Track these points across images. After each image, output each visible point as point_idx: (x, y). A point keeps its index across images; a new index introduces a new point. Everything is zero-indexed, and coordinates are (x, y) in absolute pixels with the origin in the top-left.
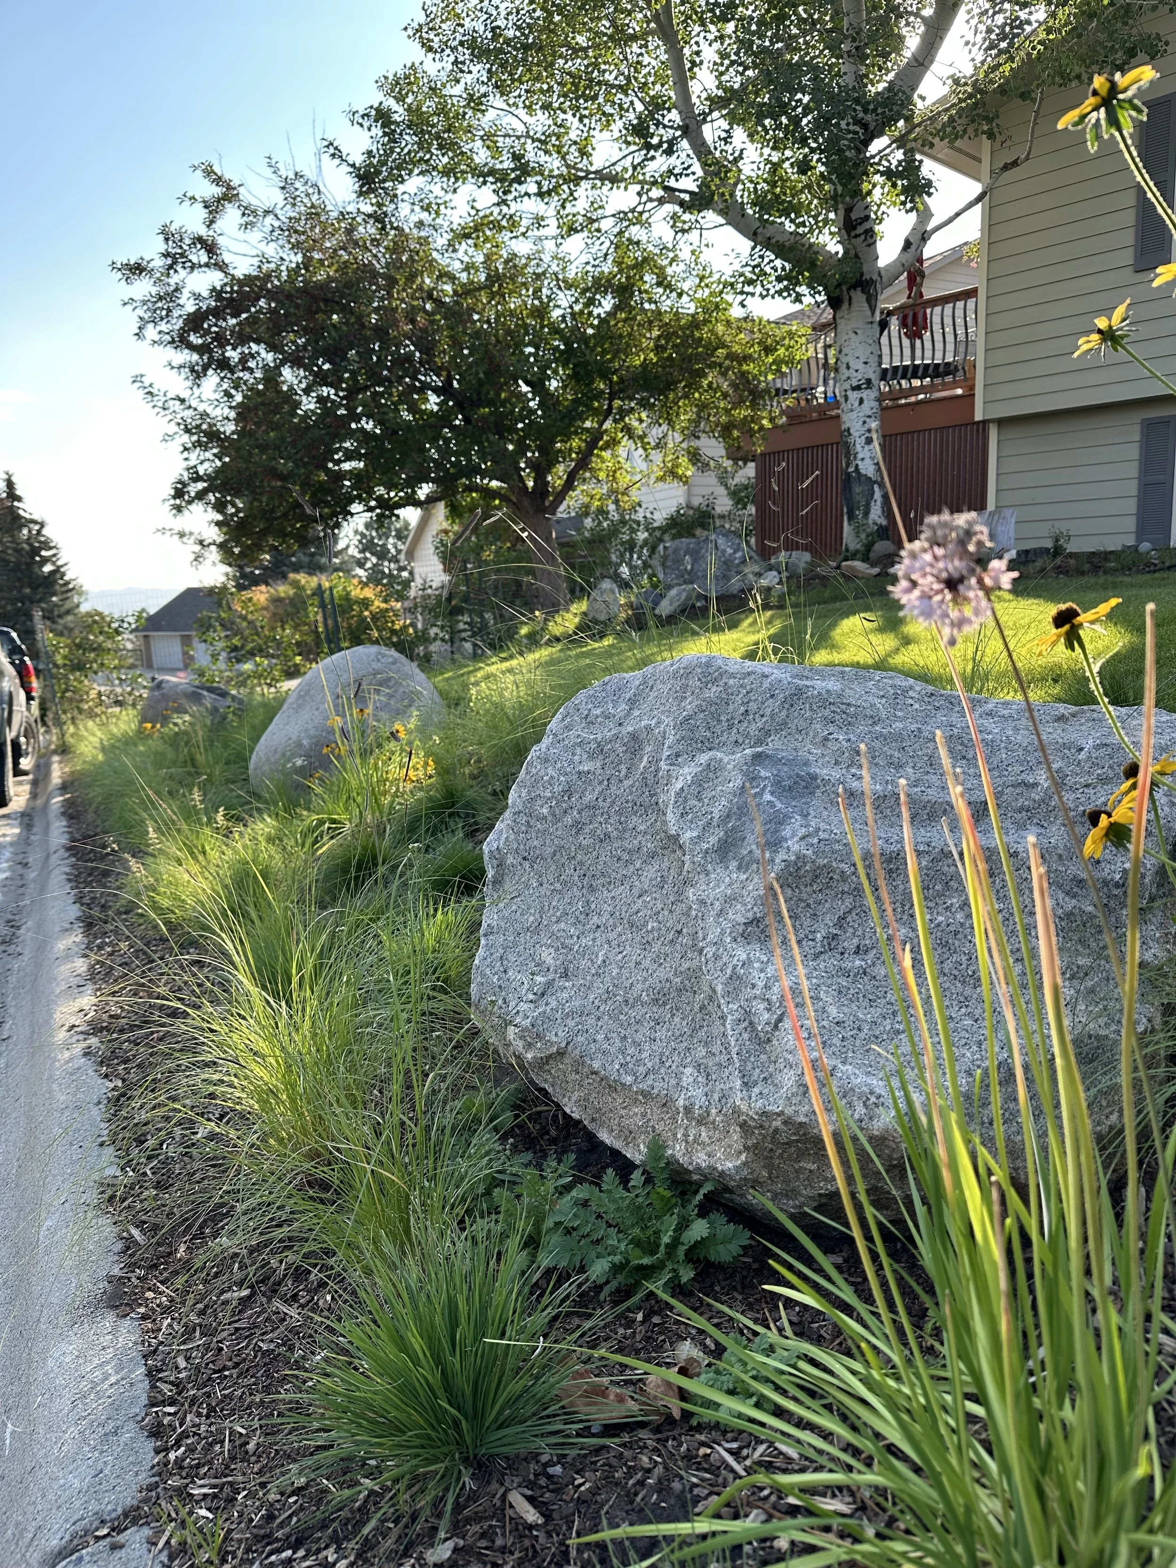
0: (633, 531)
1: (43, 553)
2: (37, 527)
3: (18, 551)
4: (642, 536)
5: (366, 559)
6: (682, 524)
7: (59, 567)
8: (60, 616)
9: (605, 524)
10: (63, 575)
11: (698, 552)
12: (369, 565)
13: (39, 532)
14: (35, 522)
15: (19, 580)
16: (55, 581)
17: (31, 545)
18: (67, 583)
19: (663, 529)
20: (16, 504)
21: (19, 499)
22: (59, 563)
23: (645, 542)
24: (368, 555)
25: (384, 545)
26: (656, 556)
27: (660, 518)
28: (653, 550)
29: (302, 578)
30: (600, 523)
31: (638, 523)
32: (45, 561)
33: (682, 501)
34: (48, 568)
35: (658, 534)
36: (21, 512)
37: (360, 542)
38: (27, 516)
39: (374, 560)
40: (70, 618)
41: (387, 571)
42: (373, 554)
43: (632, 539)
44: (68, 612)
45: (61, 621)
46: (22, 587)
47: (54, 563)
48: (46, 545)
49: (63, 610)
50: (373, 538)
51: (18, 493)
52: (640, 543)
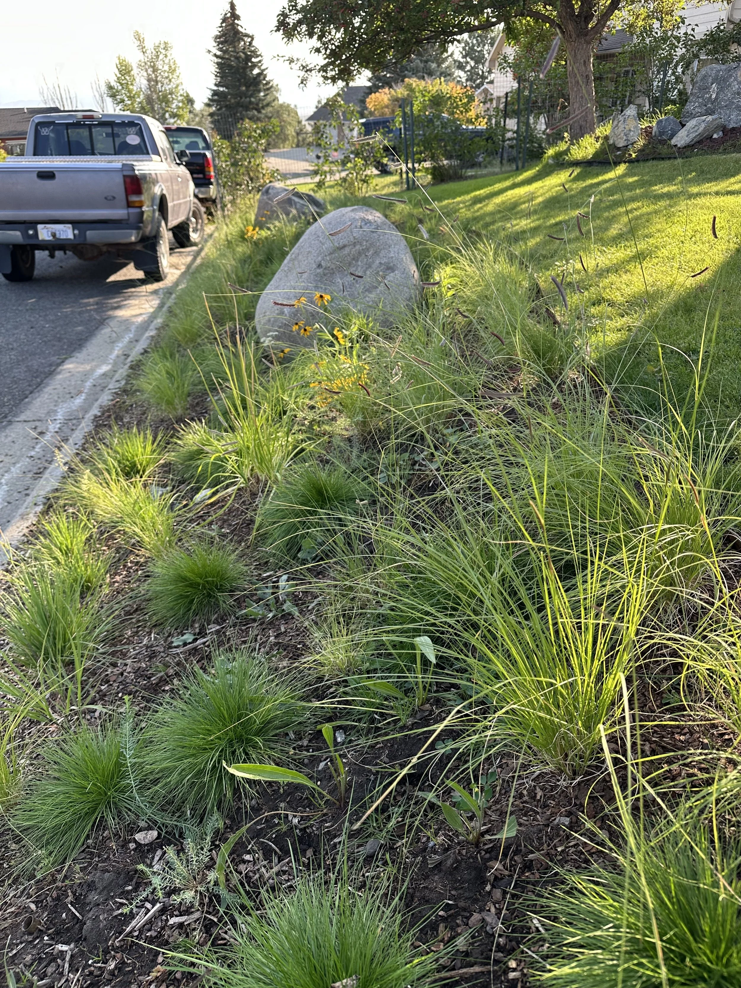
0: (673, 47)
1: (254, 60)
2: (249, 40)
3: (237, 58)
4: (680, 52)
5: (467, 63)
6: (720, 38)
7: (264, 70)
8: (263, 108)
9: (647, 41)
10: (265, 76)
11: (725, 80)
12: (468, 68)
13: (250, 43)
14: (247, 36)
15: (239, 80)
16: (260, 82)
17: (245, 53)
18: (268, 83)
19: (701, 45)
20: (236, 21)
21: (238, 17)
22: (263, 68)
23: (683, 57)
24: (469, 60)
25: (482, 51)
26: (690, 72)
27: (700, 34)
28: (687, 66)
29: (413, 82)
30: (644, 39)
31: (678, 39)
32: (254, 66)
33: (724, 16)
34: (256, 71)
35: (695, 49)
36: (239, 28)
37: (464, 49)
38: (243, 31)
39: (472, 63)
40: (270, 109)
41: (480, 73)
42: (472, 59)
43: (670, 54)
44: (268, 105)
45: (263, 111)
46: (240, 86)
47: (259, 68)
48: (255, 54)
49: (265, 103)
50: (473, 45)
51: (237, 12)
52: (676, 59)
